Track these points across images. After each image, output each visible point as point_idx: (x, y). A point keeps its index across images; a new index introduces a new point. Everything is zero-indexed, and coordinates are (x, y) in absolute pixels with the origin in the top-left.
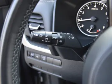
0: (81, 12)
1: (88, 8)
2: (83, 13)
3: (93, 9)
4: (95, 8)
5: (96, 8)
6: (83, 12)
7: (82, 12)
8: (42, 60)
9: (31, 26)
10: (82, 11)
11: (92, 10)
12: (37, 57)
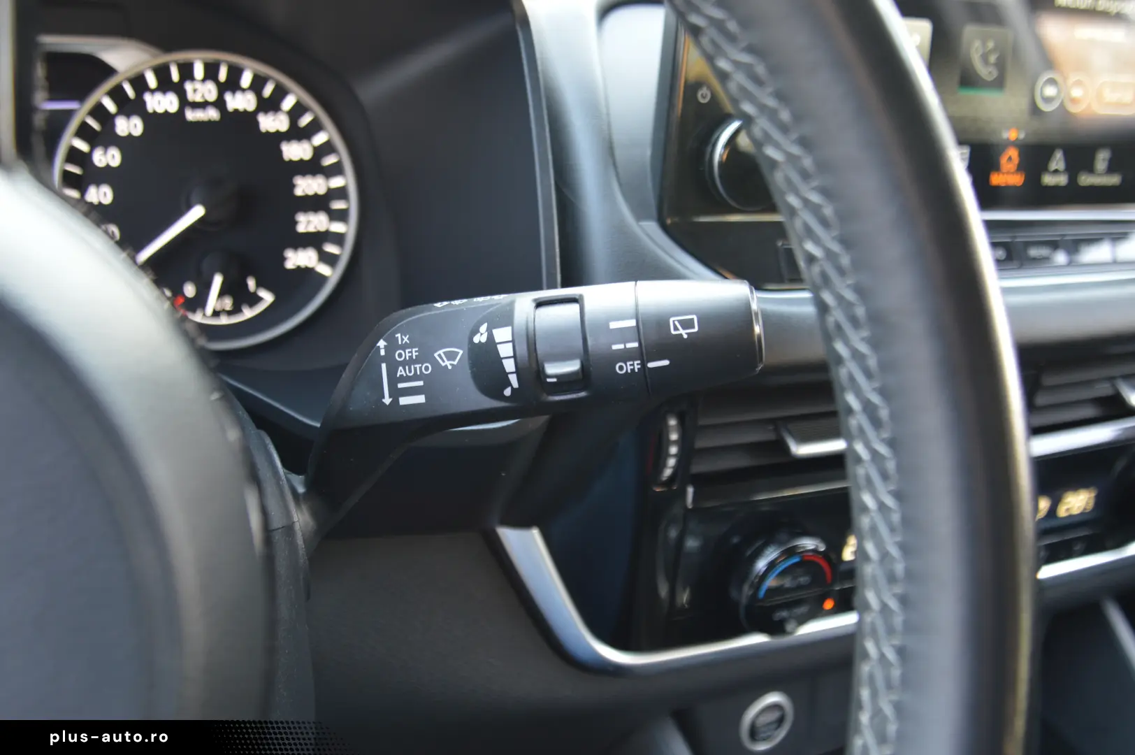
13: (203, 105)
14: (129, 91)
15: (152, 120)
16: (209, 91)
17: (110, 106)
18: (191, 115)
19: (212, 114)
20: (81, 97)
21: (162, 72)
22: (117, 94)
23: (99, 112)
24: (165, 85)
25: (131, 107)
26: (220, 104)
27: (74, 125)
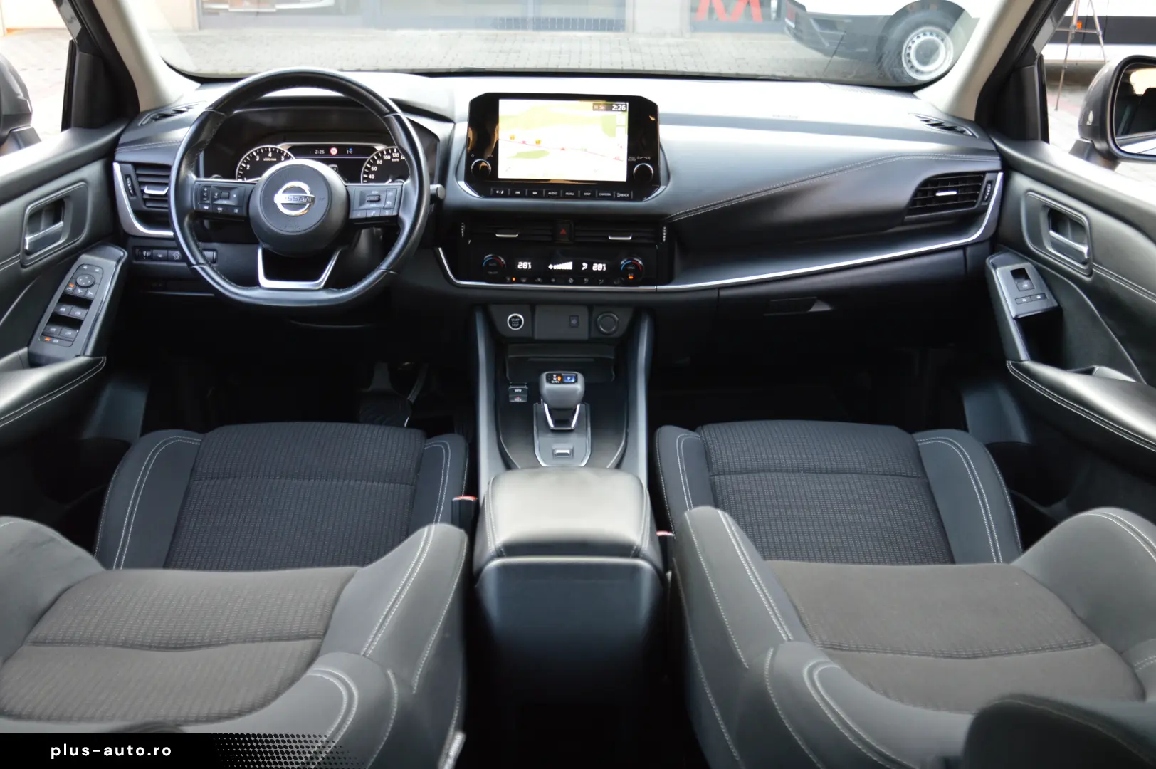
0: (244, 165)
1: (258, 159)
2: (248, 169)
3: (265, 159)
4: (269, 157)
5: (272, 157)
6: (248, 166)
7: (246, 167)
8: (172, 260)
9: (148, 189)
10: (246, 164)
11: (265, 162)
12: (160, 256)
13: (396, 158)
14: (380, 154)
15: (385, 161)
16: (398, 155)
17: (375, 158)
18: (393, 160)
19: (398, 160)
20: (369, 155)
21: (387, 151)
22: (377, 155)
23: (373, 158)
24: (388, 153)
25: (379, 158)
26: (400, 158)
27: (367, 161)
